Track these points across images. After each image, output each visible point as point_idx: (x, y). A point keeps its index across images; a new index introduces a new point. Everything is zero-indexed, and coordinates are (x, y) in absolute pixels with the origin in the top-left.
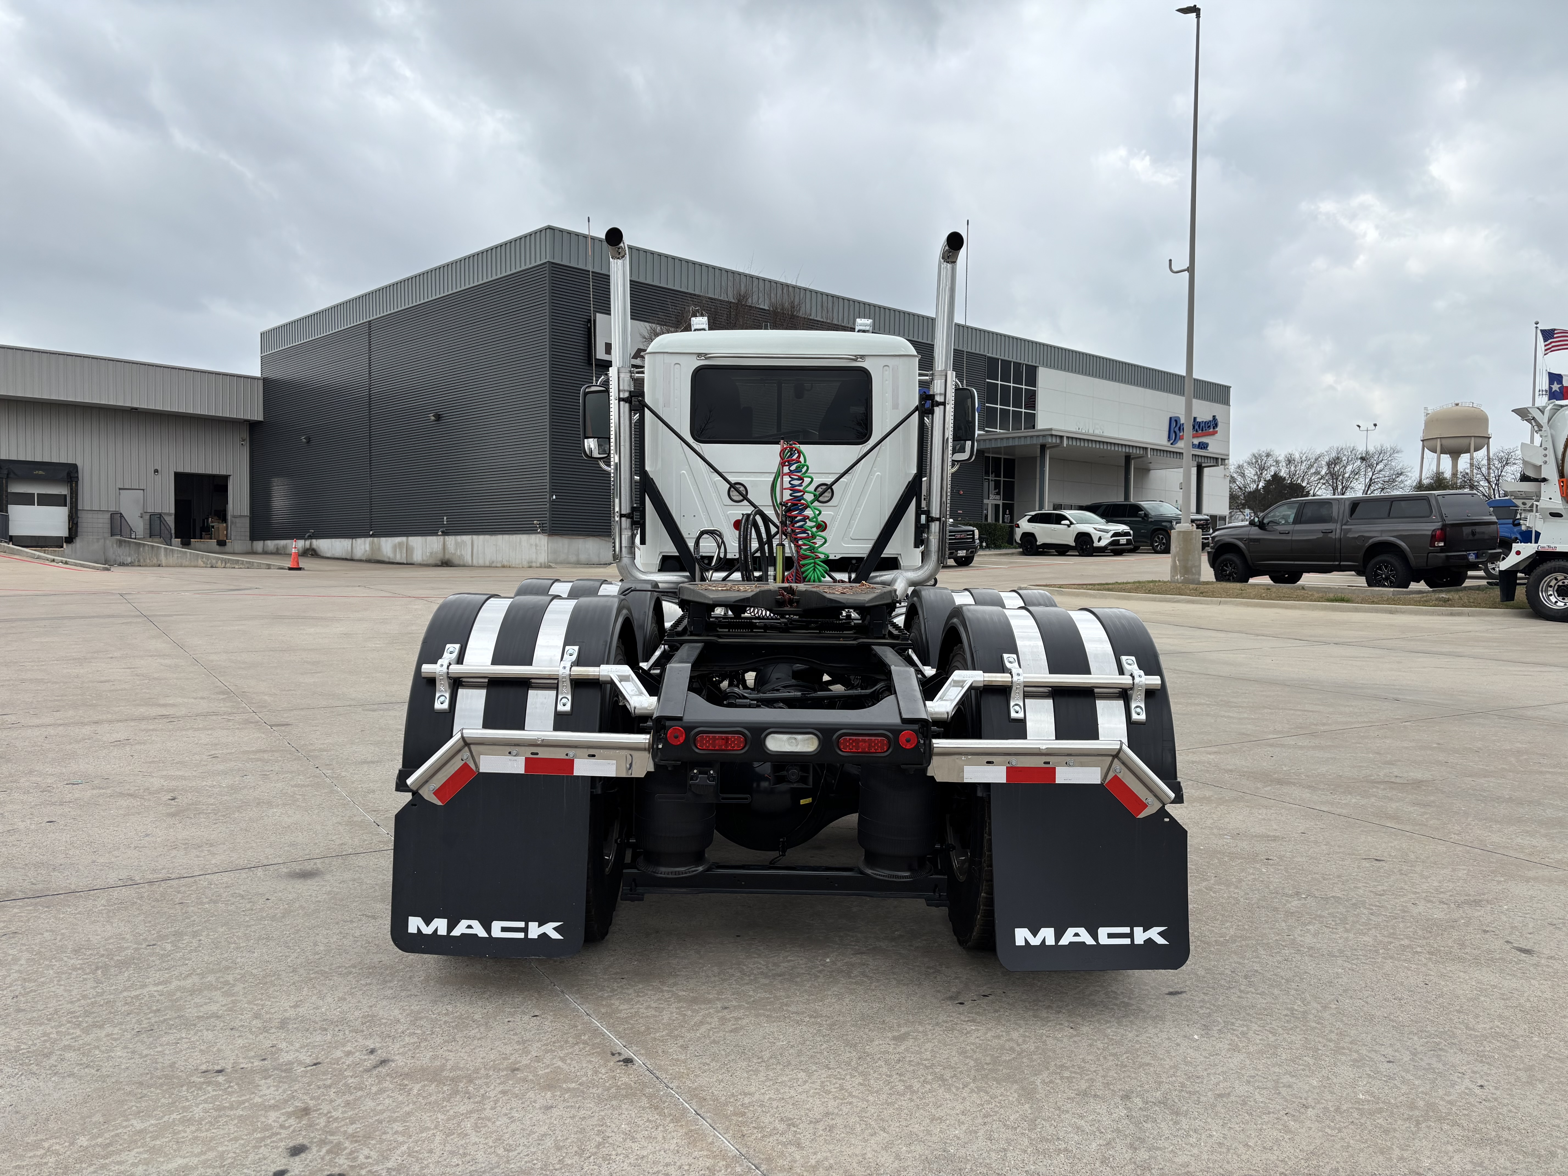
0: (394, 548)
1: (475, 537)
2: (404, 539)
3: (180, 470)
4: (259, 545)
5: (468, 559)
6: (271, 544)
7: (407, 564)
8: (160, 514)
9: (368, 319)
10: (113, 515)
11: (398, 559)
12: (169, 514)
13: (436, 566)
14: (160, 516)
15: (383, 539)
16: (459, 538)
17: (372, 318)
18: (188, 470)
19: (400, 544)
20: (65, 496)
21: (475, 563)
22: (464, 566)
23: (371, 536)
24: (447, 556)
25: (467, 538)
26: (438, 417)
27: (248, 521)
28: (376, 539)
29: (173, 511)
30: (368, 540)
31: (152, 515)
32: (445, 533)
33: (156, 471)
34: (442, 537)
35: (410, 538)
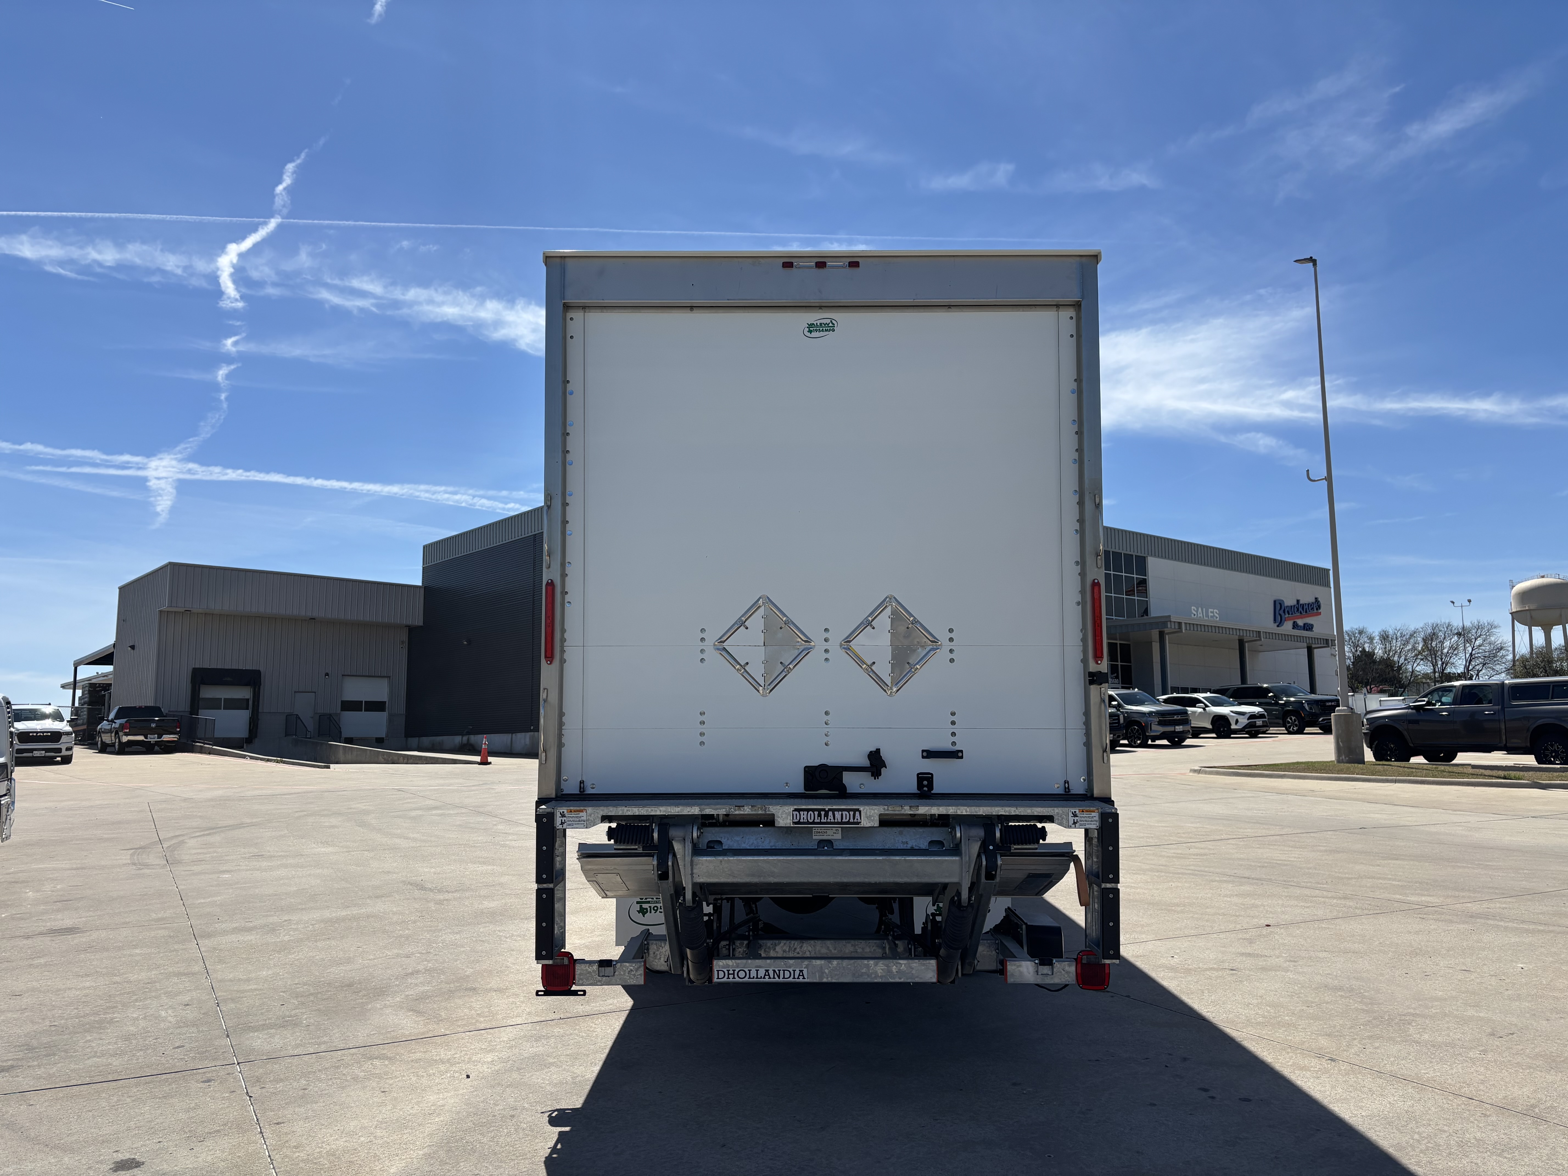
3: (348, 673)
4: (414, 742)
8: (330, 715)
9: (536, 533)
10: (289, 716)
12: (336, 714)
17: (539, 531)
20: (248, 700)
23: (531, 731)
27: (404, 719)
28: (536, 734)
29: (339, 711)
30: (528, 735)
31: (321, 716)
33: (327, 674)
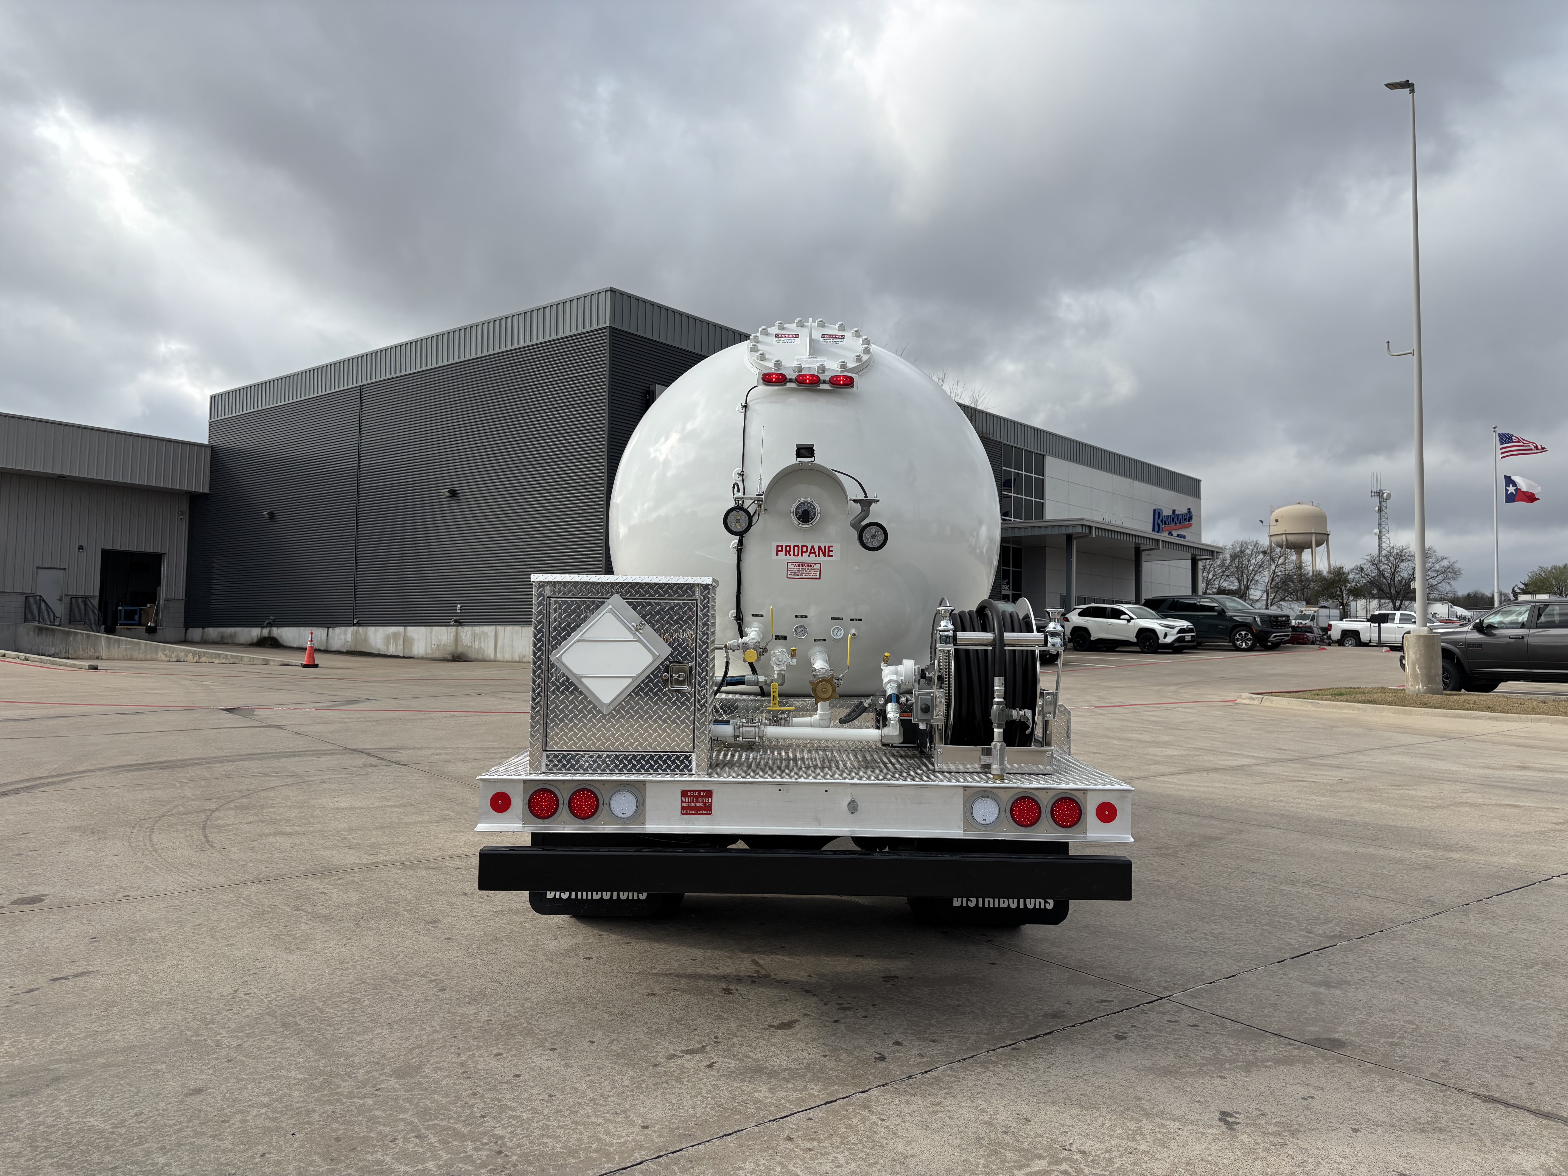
0: (387, 639)
1: (499, 628)
2: (401, 629)
3: (109, 547)
4: (196, 633)
5: (490, 653)
6: (213, 632)
7: (404, 657)
8: (86, 597)
9: (360, 384)
10: (28, 597)
11: (392, 651)
12: (94, 597)
13: (445, 660)
14: (86, 599)
15: (371, 630)
16: (478, 629)
17: (364, 383)
18: (118, 547)
19: (395, 636)
21: (499, 656)
22: (484, 661)
23: (354, 625)
24: (460, 650)
25: (489, 630)
26: (453, 494)
27: (182, 604)
28: (361, 629)
29: (97, 593)
30: (350, 630)
31: (73, 598)
32: (459, 623)
33: (81, 548)
34: (454, 628)
35: (410, 629)
